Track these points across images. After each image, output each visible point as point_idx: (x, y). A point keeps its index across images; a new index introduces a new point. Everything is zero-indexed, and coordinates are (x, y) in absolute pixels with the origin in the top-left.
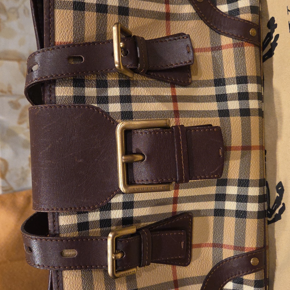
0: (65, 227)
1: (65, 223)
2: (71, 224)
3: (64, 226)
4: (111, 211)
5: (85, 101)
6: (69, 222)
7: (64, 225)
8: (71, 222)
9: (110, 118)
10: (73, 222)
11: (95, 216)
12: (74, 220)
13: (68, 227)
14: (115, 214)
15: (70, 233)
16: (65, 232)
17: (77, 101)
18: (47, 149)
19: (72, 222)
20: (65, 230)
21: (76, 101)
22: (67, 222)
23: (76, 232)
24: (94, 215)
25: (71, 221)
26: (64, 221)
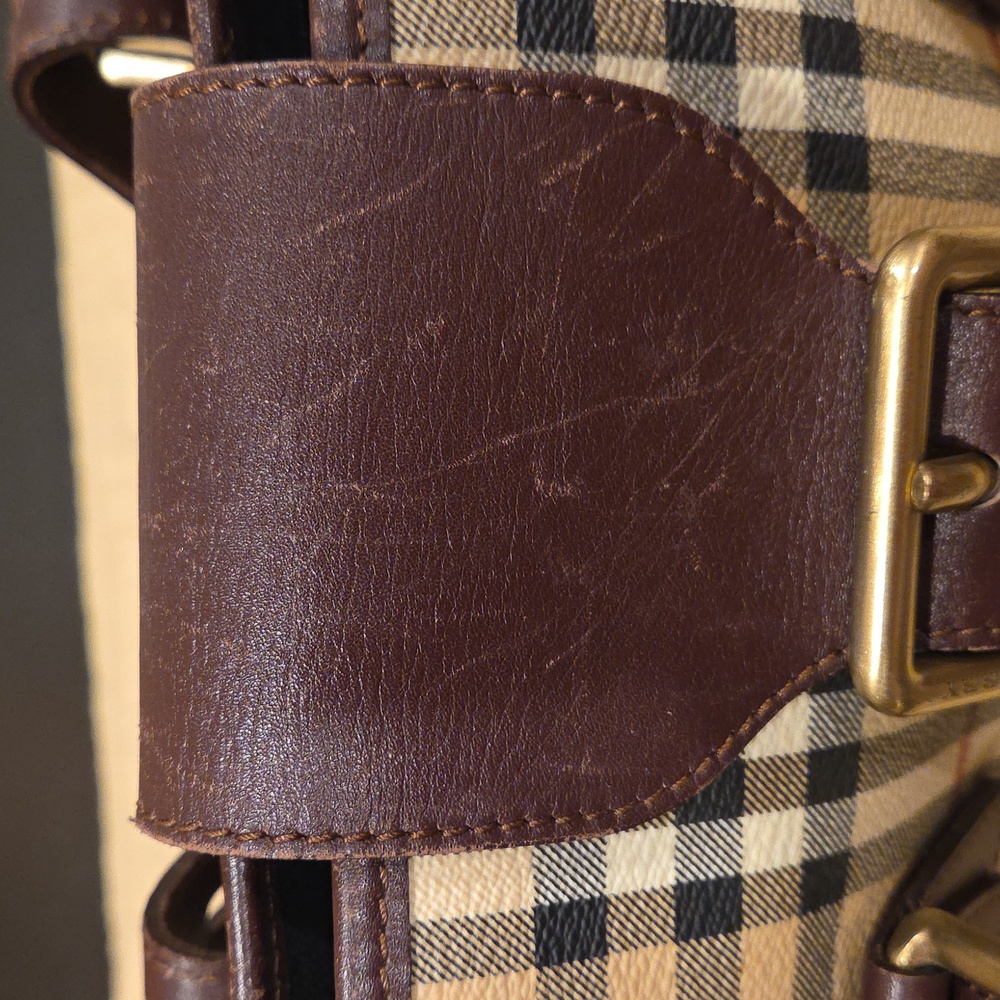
0: (452, 933)
1: (452, 909)
2: (491, 911)
3: (445, 927)
4: (741, 819)
5: (594, 34)
6: (482, 896)
7: (448, 918)
8: (493, 900)
9: (750, 167)
10: (508, 901)
11: (645, 856)
12: (515, 888)
13: (470, 932)
14: (765, 839)
15: (481, 975)
16: (453, 974)
17: (539, 25)
18: (336, 393)
19: (500, 901)
20: (450, 954)
21: (533, 32)
22: (468, 896)
23: (526, 968)
24: (640, 848)
25: (495, 891)
26: (443, 891)
